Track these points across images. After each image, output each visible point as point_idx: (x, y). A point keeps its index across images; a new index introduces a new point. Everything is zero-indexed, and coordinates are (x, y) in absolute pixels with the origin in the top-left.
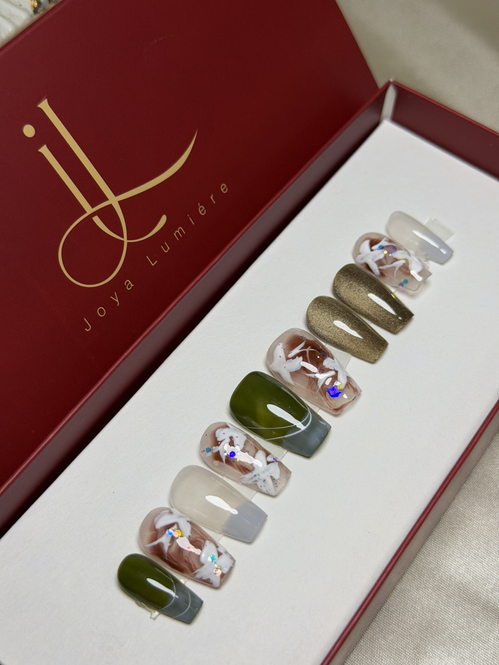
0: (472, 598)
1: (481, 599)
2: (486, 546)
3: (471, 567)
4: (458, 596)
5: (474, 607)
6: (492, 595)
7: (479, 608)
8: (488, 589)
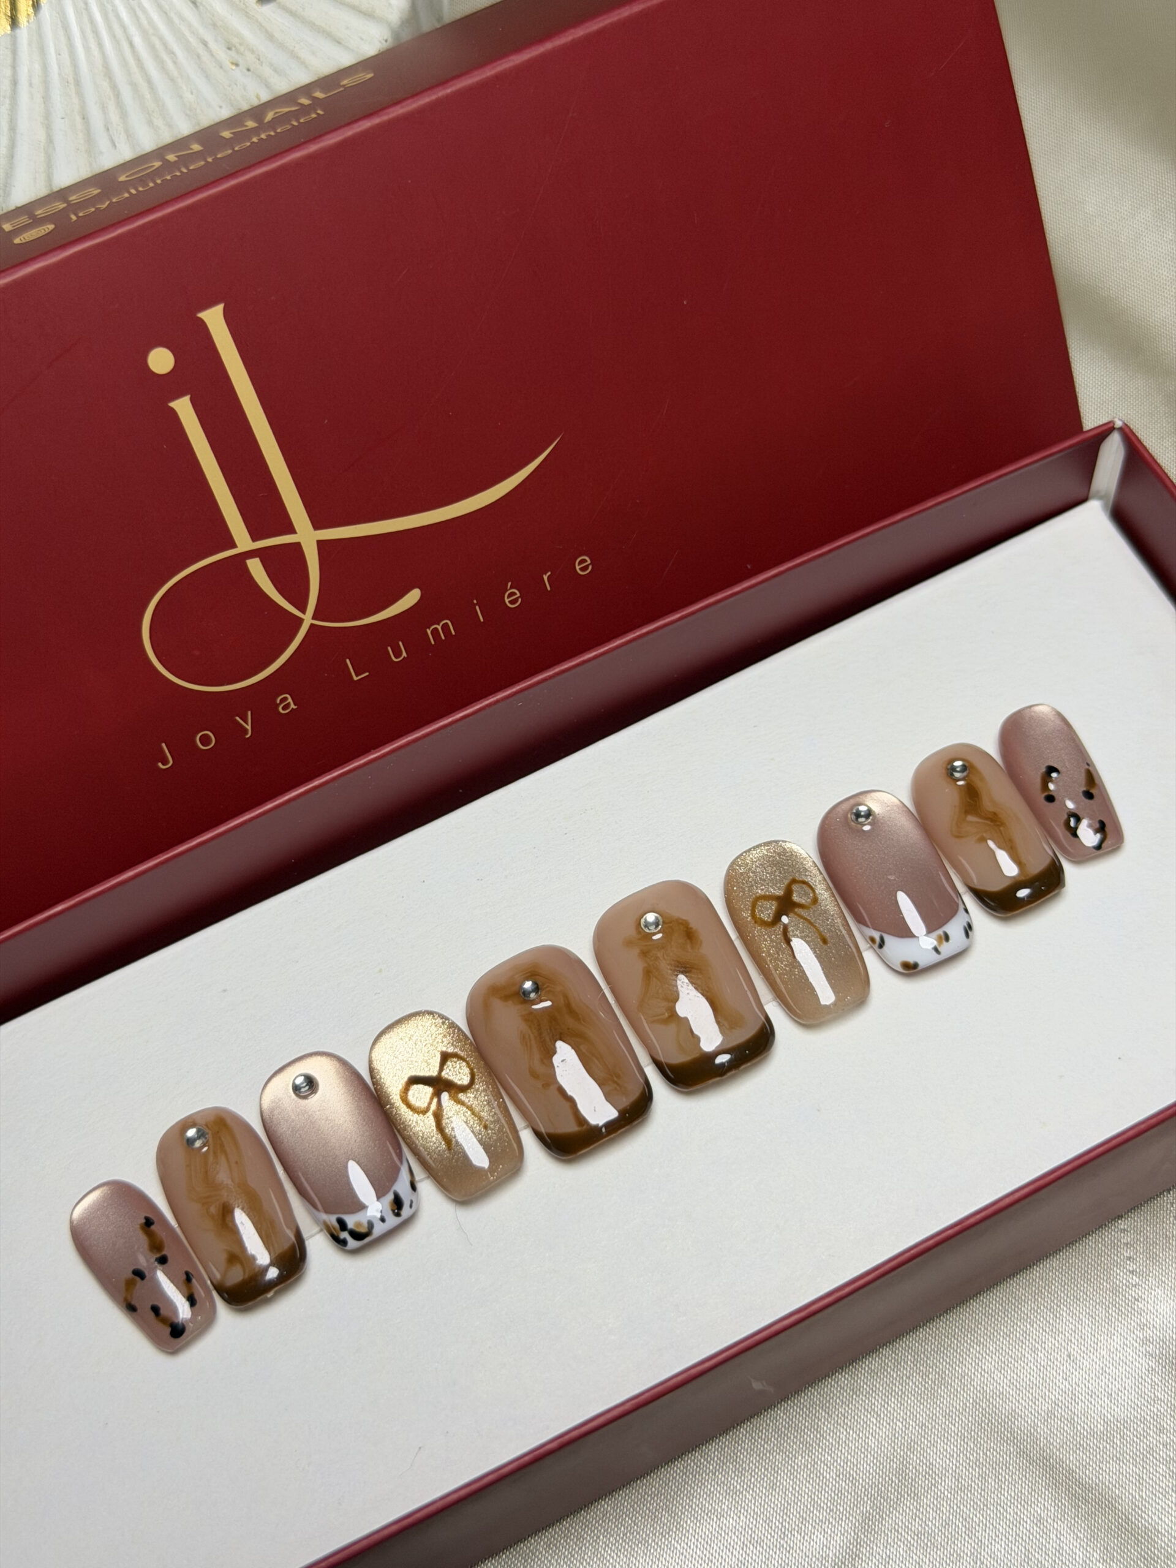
0: (1000, 1427)
1: (1021, 1431)
2: (1052, 1316)
3: (1010, 1359)
4: (970, 1418)
5: (1002, 1448)
6: (1046, 1424)
7: (1012, 1450)
8: (1040, 1411)
